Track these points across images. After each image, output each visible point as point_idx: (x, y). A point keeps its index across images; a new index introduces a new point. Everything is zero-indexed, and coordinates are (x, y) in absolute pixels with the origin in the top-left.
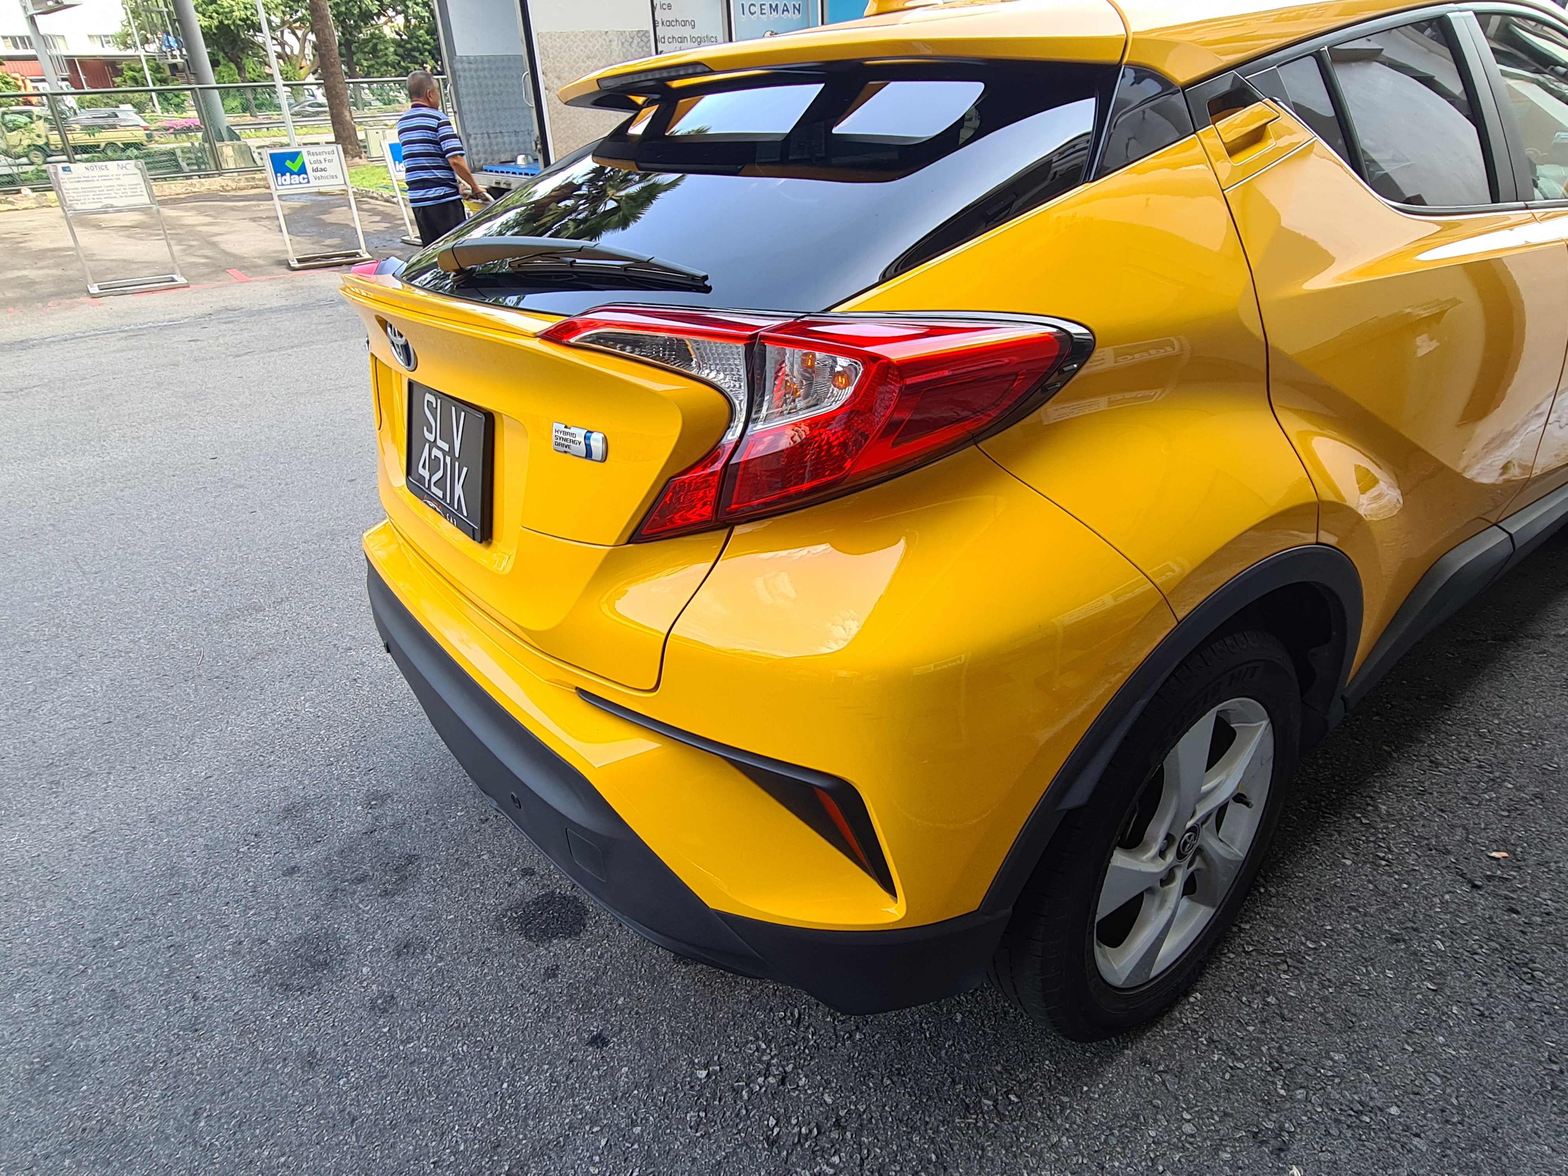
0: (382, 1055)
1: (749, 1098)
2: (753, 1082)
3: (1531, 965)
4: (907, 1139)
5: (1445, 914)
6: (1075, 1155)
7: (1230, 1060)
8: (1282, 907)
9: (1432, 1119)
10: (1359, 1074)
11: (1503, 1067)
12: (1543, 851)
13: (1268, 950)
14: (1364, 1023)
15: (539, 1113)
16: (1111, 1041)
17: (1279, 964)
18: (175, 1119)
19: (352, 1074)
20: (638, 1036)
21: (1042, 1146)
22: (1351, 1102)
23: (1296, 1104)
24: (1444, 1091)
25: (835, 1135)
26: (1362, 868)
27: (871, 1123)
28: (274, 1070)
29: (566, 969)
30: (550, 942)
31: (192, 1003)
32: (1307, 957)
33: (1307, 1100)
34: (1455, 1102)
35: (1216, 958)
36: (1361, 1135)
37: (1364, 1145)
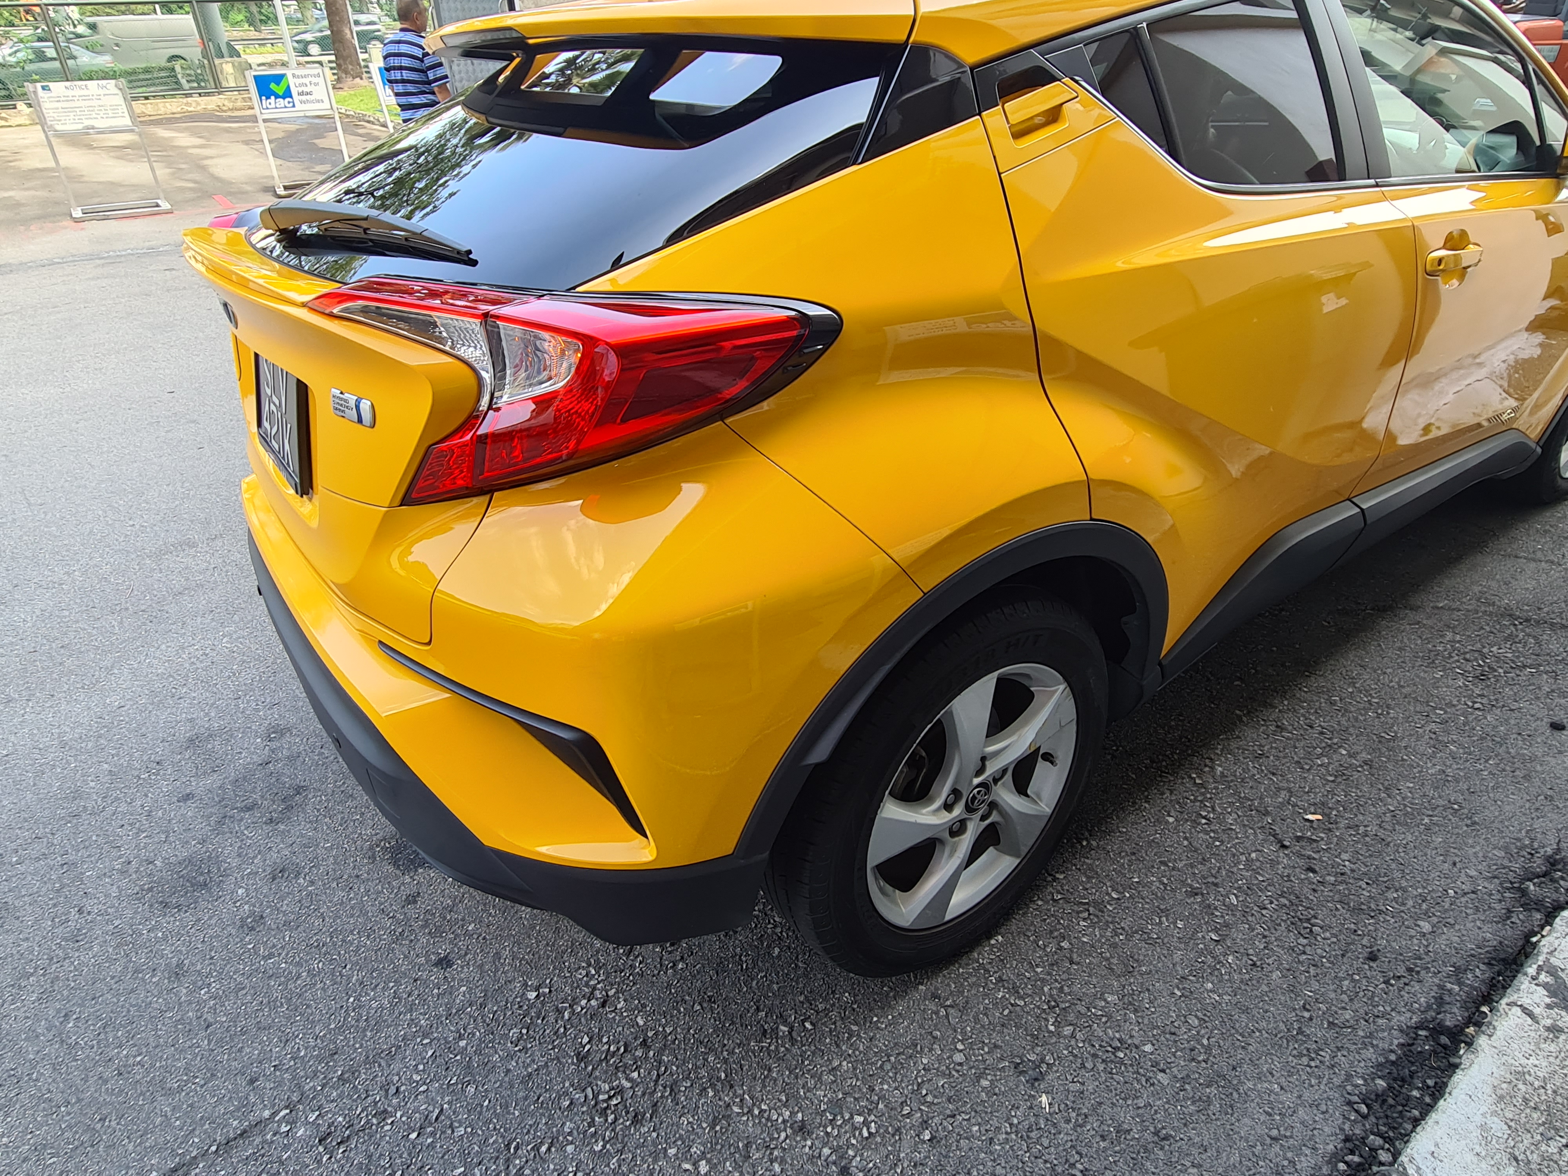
0: (244, 969)
1: (570, 1018)
2: (577, 1004)
3: (1313, 921)
4: (703, 1059)
5: (1247, 871)
6: (851, 1078)
7: (1013, 998)
8: (1098, 859)
9: (1180, 1057)
10: (1126, 1014)
11: (1259, 1013)
12: (1356, 815)
13: (1075, 899)
14: (1144, 969)
15: (378, 1025)
16: (909, 977)
17: (1081, 912)
18: (46, 1020)
19: (214, 985)
20: (481, 960)
21: (823, 1069)
22: (1112, 1039)
23: (1062, 1040)
24: (1198, 1033)
25: (639, 1053)
26: (1182, 825)
27: (674, 1043)
28: (143, 979)
29: (426, 895)
30: (416, 871)
31: (77, 916)
32: (1108, 907)
33: (1073, 1036)
34: (1205, 1042)
35: (1024, 904)
36: (1112, 1069)
37: (1112, 1078)
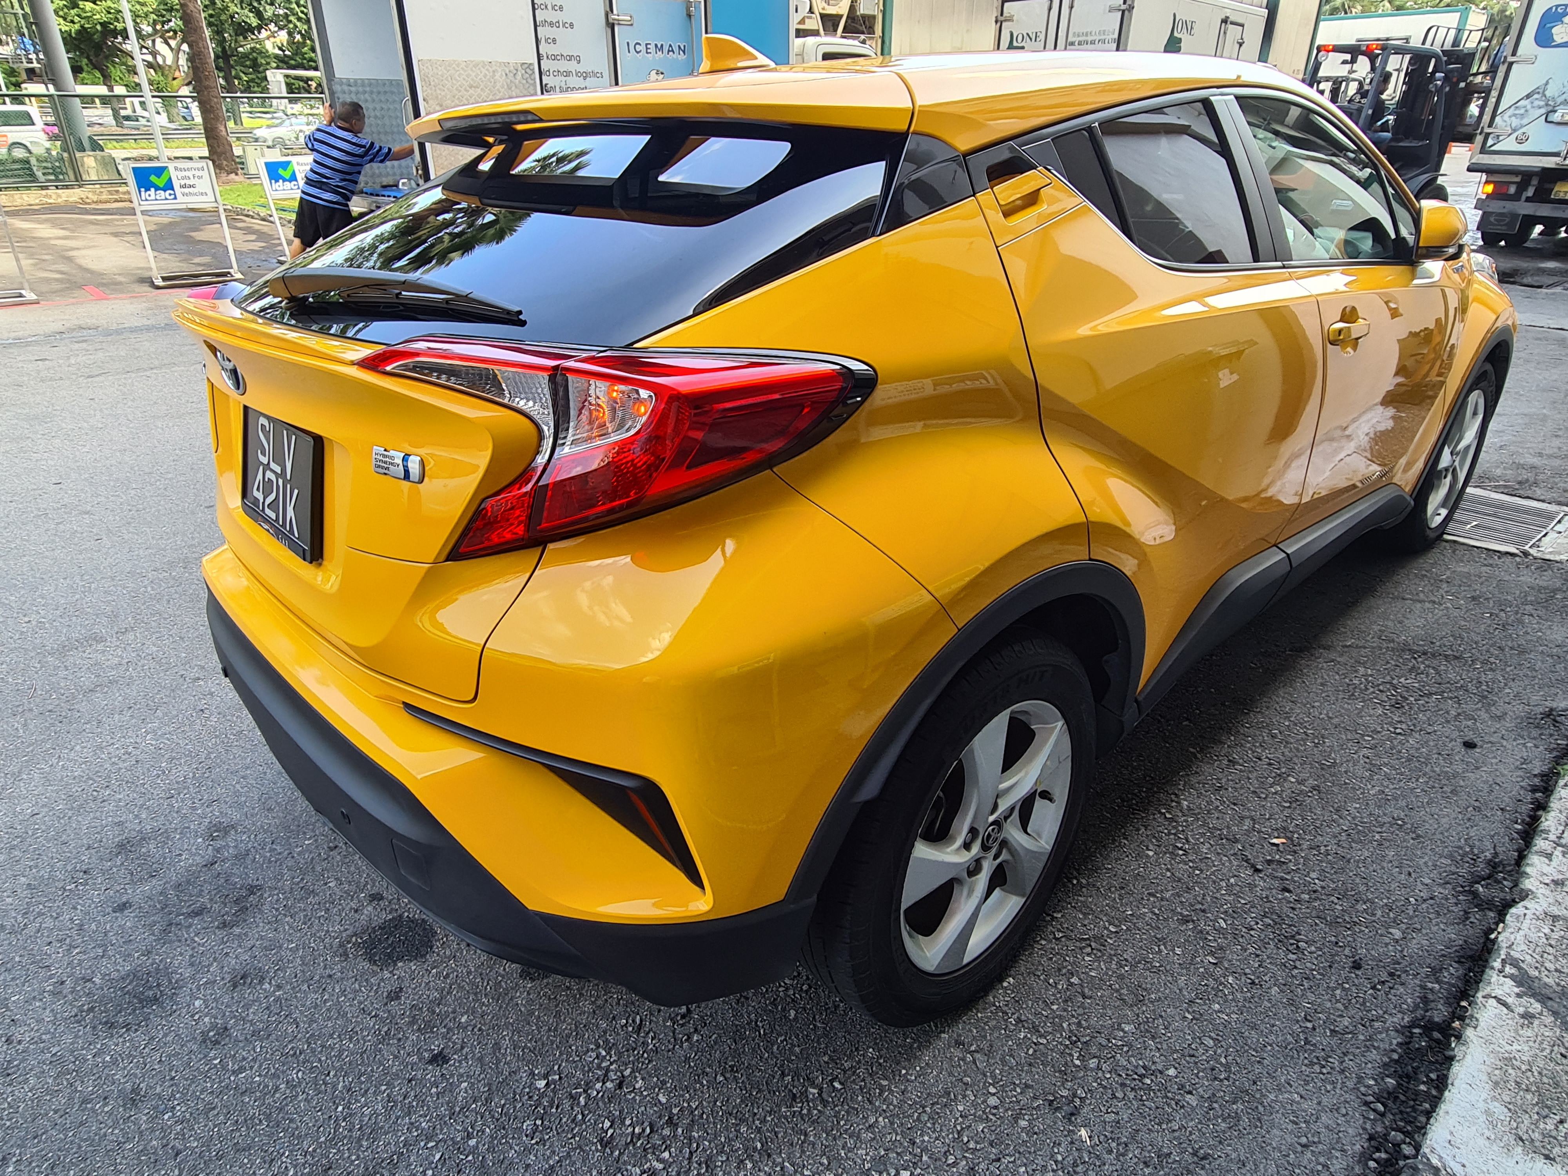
0: (212, 1087)
1: (586, 1104)
2: (591, 1088)
3: (1297, 937)
4: (735, 1130)
5: (1229, 895)
6: (890, 1133)
7: (1035, 1037)
8: (1091, 896)
9: (1203, 1077)
10: (1144, 1042)
11: (1266, 1028)
12: (1315, 837)
13: (1075, 935)
14: (1153, 996)
15: (374, 1133)
16: (930, 1026)
17: (1084, 947)
19: (180, 1107)
20: (479, 1052)
21: (861, 1127)
22: (1136, 1067)
23: (1089, 1073)
24: (1215, 1052)
25: (667, 1132)
26: (1162, 858)
27: (702, 1118)
29: (410, 991)
30: (395, 965)
32: (1108, 940)
33: (1099, 1068)
34: (1223, 1060)
35: (1029, 945)
36: (1142, 1096)
37: (1144, 1105)
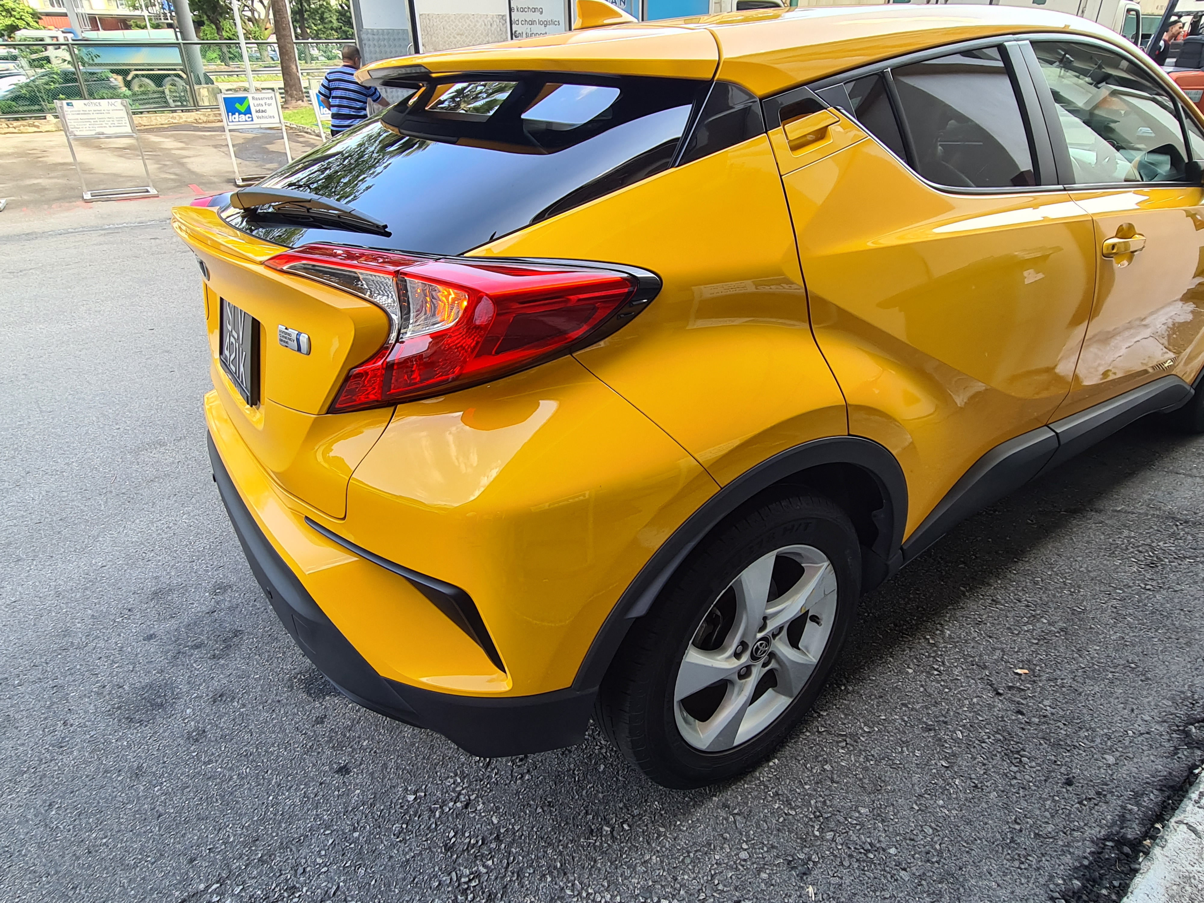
1: (440, 817)
2: (446, 805)
3: (1022, 753)
5: (970, 712)
6: (659, 869)
7: (787, 808)
8: (853, 701)
9: (918, 859)
10: (875, 823)
11: (979, 825)
12: (1055, 670)
13: (835, 731)
14: (889, 788)
15: (291, 819)
16: (705, 790)
17: (840, 742)
20: (372, 769)
21: (637, 861)
22: (864, 843)
23: (824, 843)
24: (932, 839)
25: (493, 845)
26: (919, 676)
27: (521, 839)
29: (331, 718)
30: (324, 698)
32: (861, 738)
33: (833, 840)
34: (938, 847)
35: (796, 735)
36: (864, 867)
37: (864, 874)
